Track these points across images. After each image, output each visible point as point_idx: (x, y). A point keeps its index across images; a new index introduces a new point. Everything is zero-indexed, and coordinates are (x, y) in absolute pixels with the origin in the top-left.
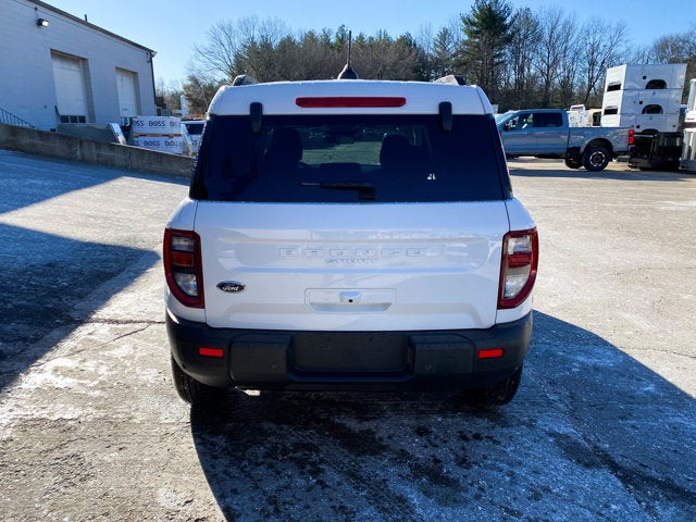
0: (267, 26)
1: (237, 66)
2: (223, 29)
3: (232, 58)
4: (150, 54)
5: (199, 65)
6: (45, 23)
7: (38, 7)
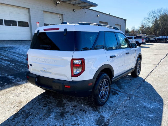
0: (166, 10)
1: (155, 21)
2: (152, 12)
3: (154, 20)
4: (125, 20)
5: (145, 22)
6: (99, 16)
7: (98, 12)
